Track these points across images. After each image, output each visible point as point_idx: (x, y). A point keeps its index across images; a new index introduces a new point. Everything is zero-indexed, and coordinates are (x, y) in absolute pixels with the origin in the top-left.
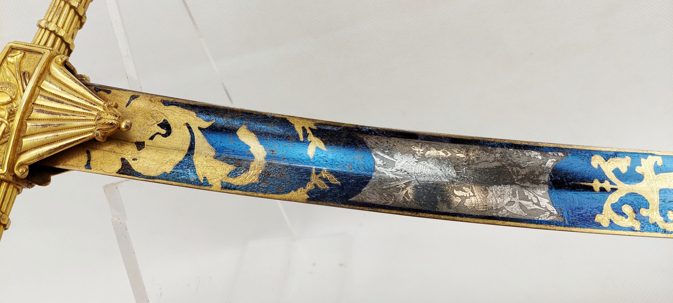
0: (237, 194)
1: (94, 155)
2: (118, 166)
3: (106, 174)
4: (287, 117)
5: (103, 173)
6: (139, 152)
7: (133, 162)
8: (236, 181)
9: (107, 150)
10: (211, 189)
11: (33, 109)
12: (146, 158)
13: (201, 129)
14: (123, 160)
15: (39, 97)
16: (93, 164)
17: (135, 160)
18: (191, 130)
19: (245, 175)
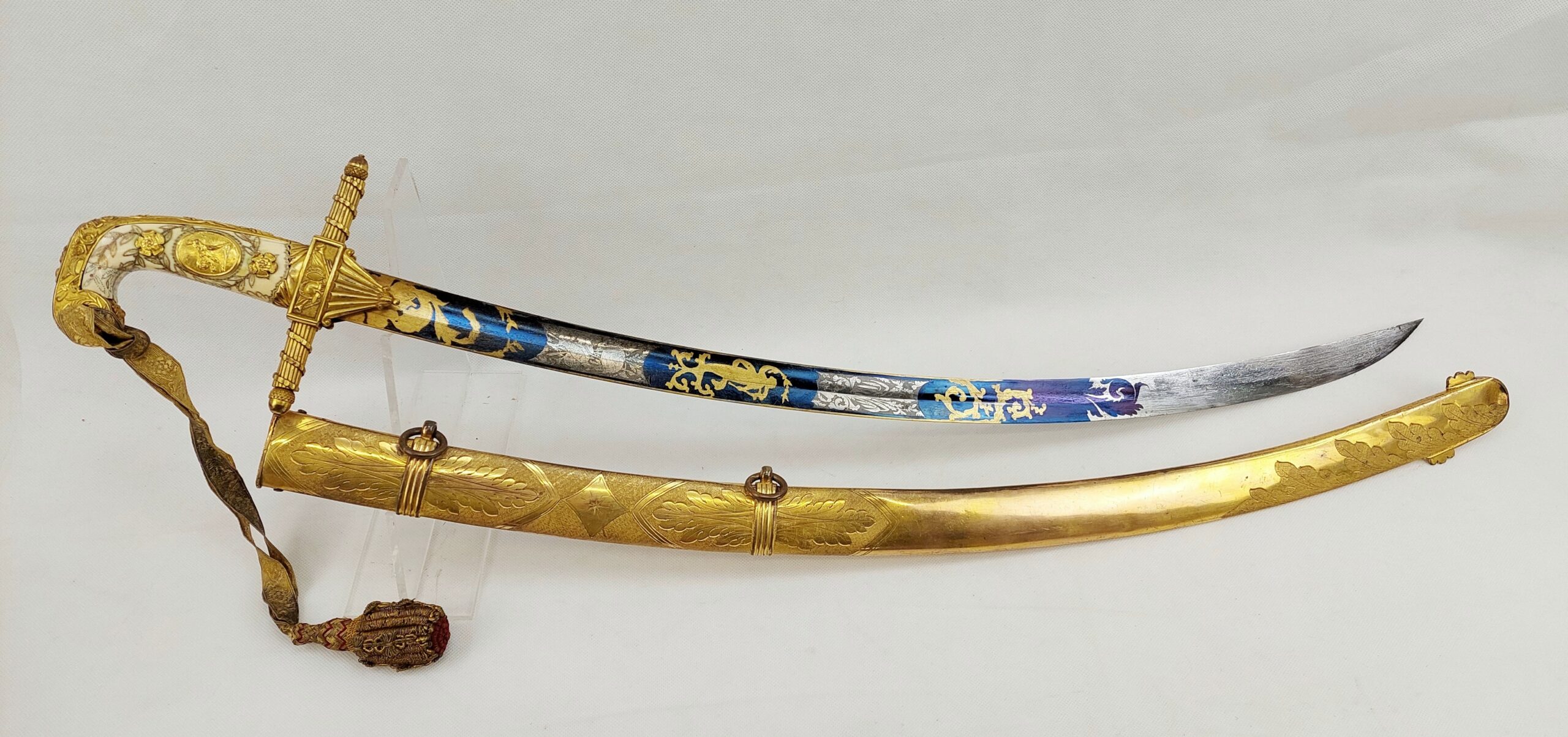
0: (460, 349)
1: (369, 318)
2: (386, 324)
3: (378, 328)
4: (495, 305)
5: (375, 328)
6: (399, 317)
7: (395, 323)
8: (461, 342)
9: (378, 314)
10: (444, 345)
11: (335, 285)
12: (403, 321)
13: (440, 306)
14: (389, 321)
15: (339, 278)
16: (368, 321)
17: (396, 321)
18: (433, 306)
19: (466, 338)
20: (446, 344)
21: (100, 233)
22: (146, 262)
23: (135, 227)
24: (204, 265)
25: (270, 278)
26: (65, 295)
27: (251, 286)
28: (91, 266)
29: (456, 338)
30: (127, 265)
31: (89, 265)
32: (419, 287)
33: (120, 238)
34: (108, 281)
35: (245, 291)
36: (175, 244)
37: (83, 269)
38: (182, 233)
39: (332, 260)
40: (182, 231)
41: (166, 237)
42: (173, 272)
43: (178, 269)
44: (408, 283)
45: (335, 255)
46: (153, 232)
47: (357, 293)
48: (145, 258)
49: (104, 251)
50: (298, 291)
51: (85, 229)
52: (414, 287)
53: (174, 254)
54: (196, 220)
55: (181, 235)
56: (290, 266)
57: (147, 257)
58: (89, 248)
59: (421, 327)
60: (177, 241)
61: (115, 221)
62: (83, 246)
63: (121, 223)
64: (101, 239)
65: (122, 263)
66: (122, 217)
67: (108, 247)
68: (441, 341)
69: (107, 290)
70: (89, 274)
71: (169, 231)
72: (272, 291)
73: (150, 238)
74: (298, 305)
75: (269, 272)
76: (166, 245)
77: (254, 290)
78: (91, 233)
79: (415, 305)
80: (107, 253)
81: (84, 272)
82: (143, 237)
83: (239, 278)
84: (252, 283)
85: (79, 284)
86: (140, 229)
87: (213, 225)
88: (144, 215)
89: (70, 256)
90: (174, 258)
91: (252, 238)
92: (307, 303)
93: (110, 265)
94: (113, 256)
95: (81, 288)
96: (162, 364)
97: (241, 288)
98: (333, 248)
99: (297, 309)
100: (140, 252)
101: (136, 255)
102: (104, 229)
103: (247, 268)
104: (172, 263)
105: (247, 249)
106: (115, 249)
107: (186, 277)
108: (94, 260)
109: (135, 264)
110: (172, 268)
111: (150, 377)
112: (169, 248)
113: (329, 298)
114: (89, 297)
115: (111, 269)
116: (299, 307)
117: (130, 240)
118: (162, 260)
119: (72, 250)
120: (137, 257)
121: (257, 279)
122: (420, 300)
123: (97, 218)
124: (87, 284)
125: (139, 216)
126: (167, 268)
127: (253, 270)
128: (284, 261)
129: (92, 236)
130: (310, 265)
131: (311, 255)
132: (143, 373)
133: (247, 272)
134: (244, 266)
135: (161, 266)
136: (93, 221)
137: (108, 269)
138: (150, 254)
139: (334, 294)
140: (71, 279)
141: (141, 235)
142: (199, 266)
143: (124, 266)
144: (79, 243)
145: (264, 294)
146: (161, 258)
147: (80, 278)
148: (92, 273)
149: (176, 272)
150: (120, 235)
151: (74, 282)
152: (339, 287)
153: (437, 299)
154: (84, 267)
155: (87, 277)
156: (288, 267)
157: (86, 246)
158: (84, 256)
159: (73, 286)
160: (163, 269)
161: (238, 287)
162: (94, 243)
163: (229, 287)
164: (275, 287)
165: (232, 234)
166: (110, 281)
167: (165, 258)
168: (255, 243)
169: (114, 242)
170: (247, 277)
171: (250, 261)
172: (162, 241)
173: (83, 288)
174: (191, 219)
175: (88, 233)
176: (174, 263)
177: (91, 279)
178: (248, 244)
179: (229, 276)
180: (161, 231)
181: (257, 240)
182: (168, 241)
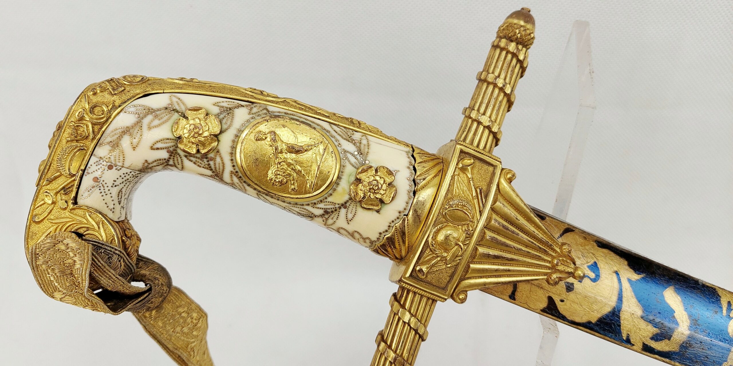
0: (656, 359)
1: (520, 286)
2: (544, 304)
3: (530, 309)
4: (717, 288)
5: (526, 306)
6: (567, 293)
7: (561, 303)
8: (658, 346)
9: (534, 284)
10: (631, 348)
11: (485, 233)
12: (574, 302)
13: (629, 280)
14: (550, 299)
15: (493, 222)
16: (518, 295)
17: (562, 301)
18: (619, 280)
19: (667, 341)
20: (634, 347)
21: (117, 104)
22: (187, 162)
23: (175, 100)
24: (280, 178)
25: (381, 212)
26: (48, 211)
27: (348, 221)
28: (97, 163)
29: (652, 338)
30: (155, 164)
31: (93, 159)
32: (603, 245)
33: (150, 117)
34: (121, 191)
35: (335, 227)
36: (237, 136)
37: (83, 168)
38: (248, 117)
39: (485, 188)
40: (249, 114)
41: (224, 121)
42: (226, 183)
43: (236, 180)
44: (586, 236)
45: (488, 179)
46: (203, 110)
47: (518, 252)
48: (186, 156)
49: (120, 138)
50: (427, 241)
51: (95, 94)
52: (595, 244)
53: (232, 154)
54: (268, 95)
55: (248, 121)
56: (415, 193)
57: (188, 155)
58: (96, 130)
59: (599, 316)
60: (240, 131)
61: (144, 85)
62: (87, 126)
63: (153, 89)
64: (119, 113)
65: (146, 161)
66: (155, 79)
67: (127, 131)
68: (628, 342)
69: (118, 207)
70: (92, 176)
71: (229, 111)
72: (380, 234)
73: (197, 121)
74: (423, 264)
75: (382, 201)
76: (222, 137)
77: (351, 228)
78: (103, 103)
79: (592, 275)
80: (126, 142)
81: (84, 171)
82: (187, 118)
83: (332, 207)
84: (350, 216)
85: (73, 194)
86: (183, 104)
87: (295, 107)
88: (188, 78)
89: (64, 141)
90: (232, 160)
91: (357, 136)
92: (437, 263)
93: (127, 164)
94: (134, 148)
95: (75, 203)
96: (184, 317)
97: (330, 221)
98: (486, 167)
99: (421, 271)
100: (179, 146)
101: (171, 149)
102: (124, 97)
103: (348, 191)
104: (229, 168)
105: (349, 156)
106: (138, 135)
107: (245, 191)
108: (102, 151)
109: (168, 165)
110: (227, 177)
111: (164, 338)
112: (226, 139)
113: (474, 257)
114: (87, 220)
115: (128, 171)
116: (424, 269)
117: (166, 121)
118: (212, 163)
119: (69, 131)
120: (173, 153)
121: (360, 210)
122: (600, 265)
123: (116, 77)
124: (87, 194)
125: (182, 79)
126: (217, 176)
127: (357, 194)
128: (407, 182)
129: (105, 109)
130: (450, 196)
131: (453, 177)
132: (154, 331)
133: (346, 197)
134: (344, 185)
135: (209, 173)
136: (108, 81)
137: (124, 170)
138: (194, 151)
139: (481, 250)
140: (61, 182)
141: (185, 117)
142: (271, 180)
143: (151, 165)
144: (81, 119)
145: (364, 236)
146: (212, 159)
147: (76, 183)
148: (97, 174)
149: (232, 185)
150: (150, 111)
151: (66, 190)
152: (493, 239)
153: (627, 267)
154: (85, 162)
155: (87, 181)
156: (412, 194)
157: (93, 124)
158: (88, 143)
159: (64, 197)
160: (211, 176)
161: (327, 219)
162: (107, 120)
163: (311, 217)
164: (387, 228)
165: (326, 126)
166: (124, 190)
167: (218, 160)
168: (362, 146)
169: (138, 123)
170: (344, 205)
171: (353, 179)
172: (217, 131)
173: (80, 201)
174: (262, 93)
175: (97, 102)
176: (231, 169)
177: (93, 187)
178: (350, 147)
179: (315, 201)
180: (216, 110)
181: (364, 142)
182: (225, 131)
